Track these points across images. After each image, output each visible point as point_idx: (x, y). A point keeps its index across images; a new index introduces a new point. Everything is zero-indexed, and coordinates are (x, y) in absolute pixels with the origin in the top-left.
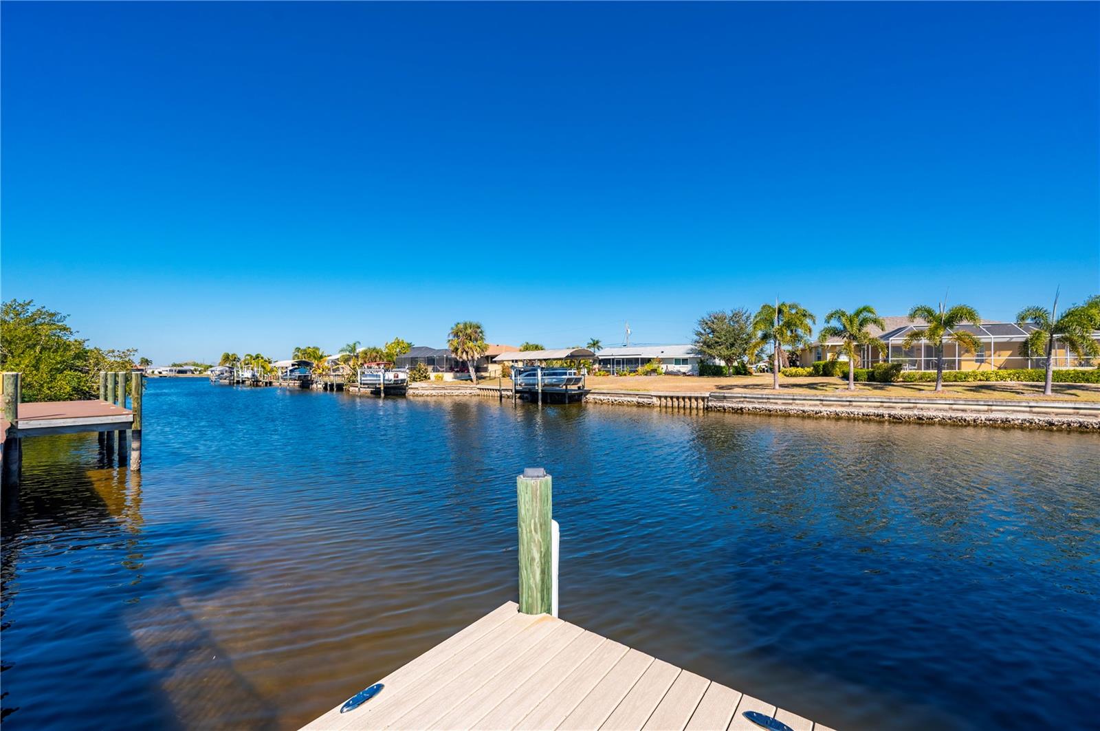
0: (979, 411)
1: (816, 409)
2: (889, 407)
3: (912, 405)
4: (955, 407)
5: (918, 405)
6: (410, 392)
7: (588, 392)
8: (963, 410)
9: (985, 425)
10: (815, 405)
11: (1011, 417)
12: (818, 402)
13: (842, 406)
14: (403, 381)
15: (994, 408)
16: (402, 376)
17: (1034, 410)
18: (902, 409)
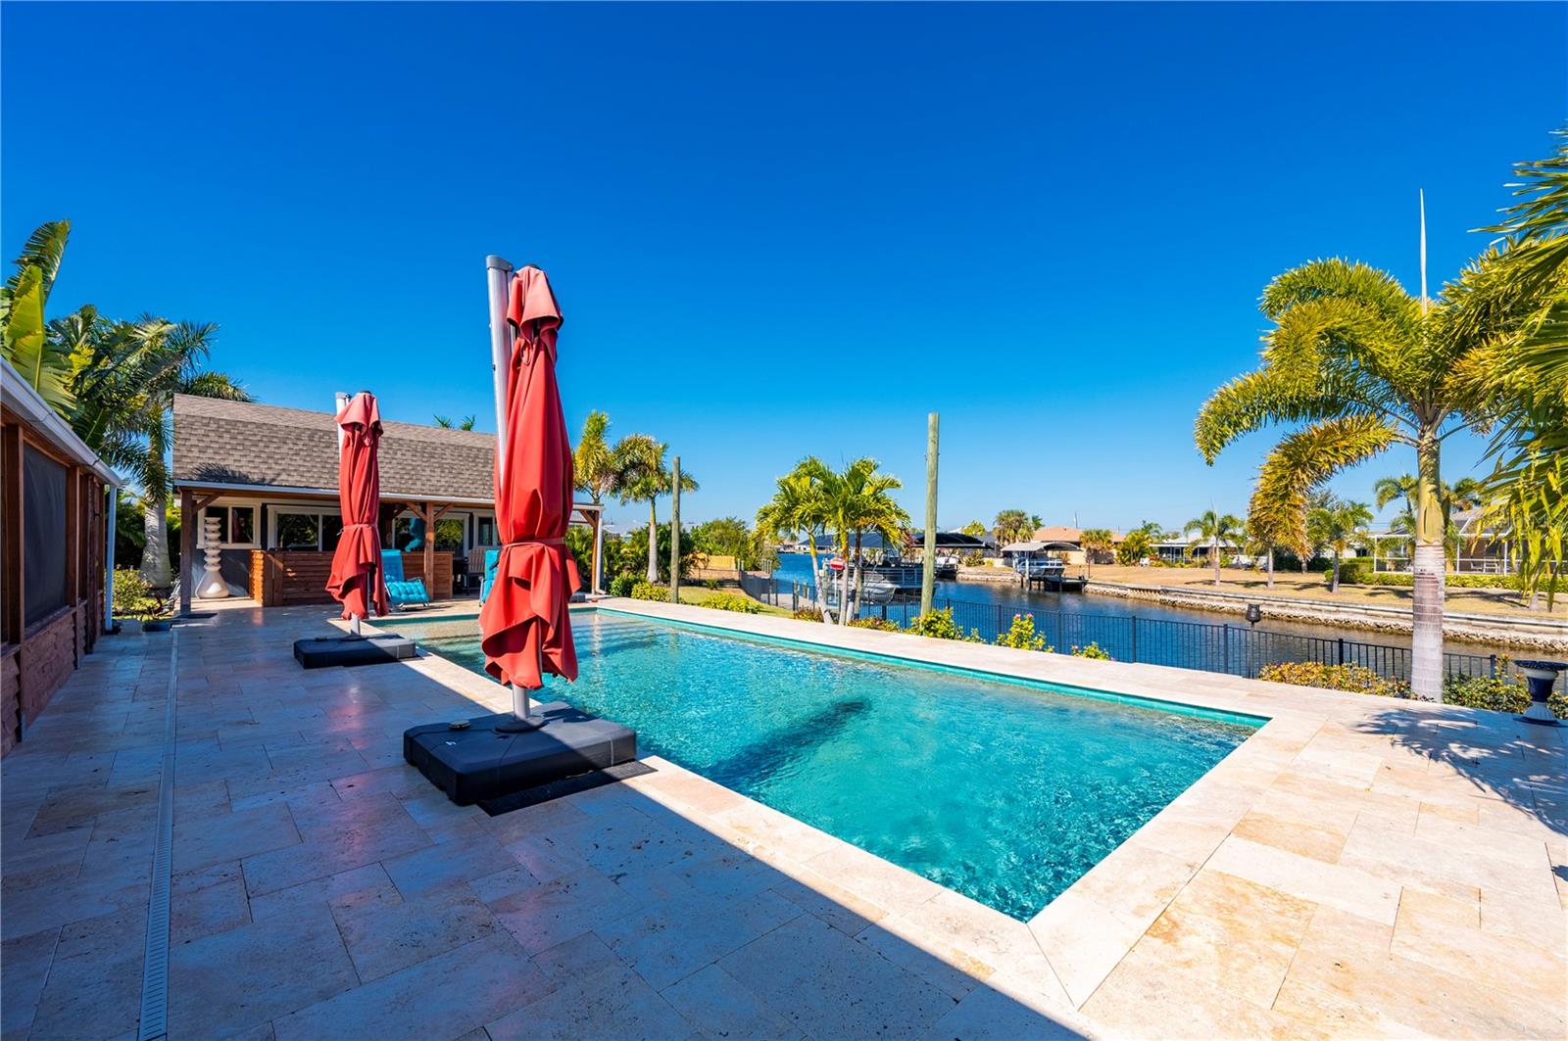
0: (1330, 611)
1: (1221, 604)
2: (1269, 605)
3: (1285, 604)
4: (1314, 607)
5: (1290, 604)
6: (960, 576)
7: (1085, 583)
8: (1320, 610)
9: (1333, 625)
10: (1221, 601)
11: (1352, 618)
12: (1222, 598)
13: (1238, 602)
14: (952, 566)
15: (1341, 609)
16: (952, 561)
17: (1369, 612)
18: (1278, 606)
